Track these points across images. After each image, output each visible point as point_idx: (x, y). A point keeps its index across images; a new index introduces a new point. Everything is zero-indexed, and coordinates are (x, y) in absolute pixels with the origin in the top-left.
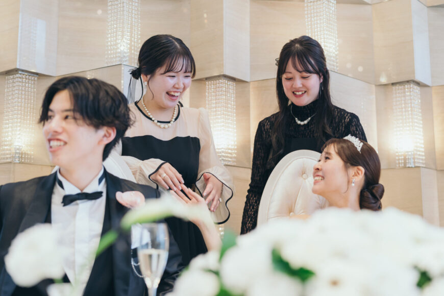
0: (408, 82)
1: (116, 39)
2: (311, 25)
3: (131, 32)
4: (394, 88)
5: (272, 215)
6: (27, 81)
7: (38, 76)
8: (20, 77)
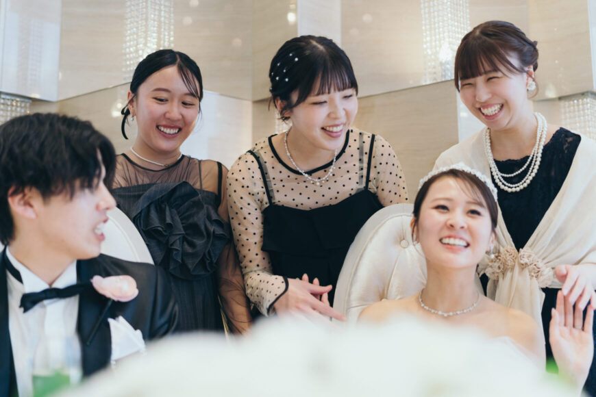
0: (583, 94)
1: (137, 44)
2: (429, 13)
3: (159, 32)
4: (562, 103)
5: (354, 303)
6: (14, 108)
7: (30, 101)
8: (3, 104)
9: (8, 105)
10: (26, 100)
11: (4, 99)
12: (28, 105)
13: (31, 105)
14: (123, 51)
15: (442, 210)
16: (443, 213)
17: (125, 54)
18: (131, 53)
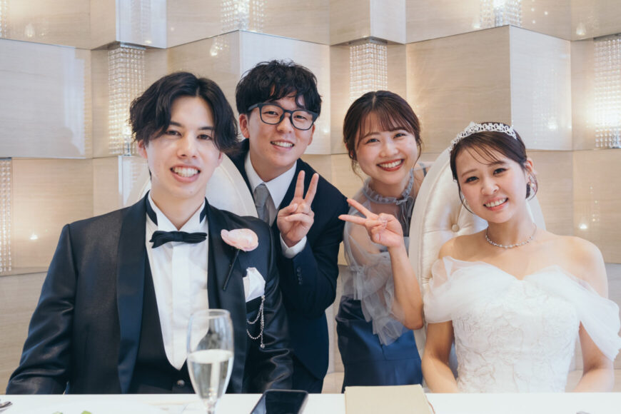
4: (596, 43)
5: (428, 229)
6: (132, 55)
7: (145, 49)
8: (122, 52)
9: (126, 53)
10: (142, 49)
11: (123, 48)
12: (143, 52)
13: (146, 52)
14: (221, 5)
15: (473, 182)
16: (475, 183)
17: (223, 8)
18: (227, 6)
